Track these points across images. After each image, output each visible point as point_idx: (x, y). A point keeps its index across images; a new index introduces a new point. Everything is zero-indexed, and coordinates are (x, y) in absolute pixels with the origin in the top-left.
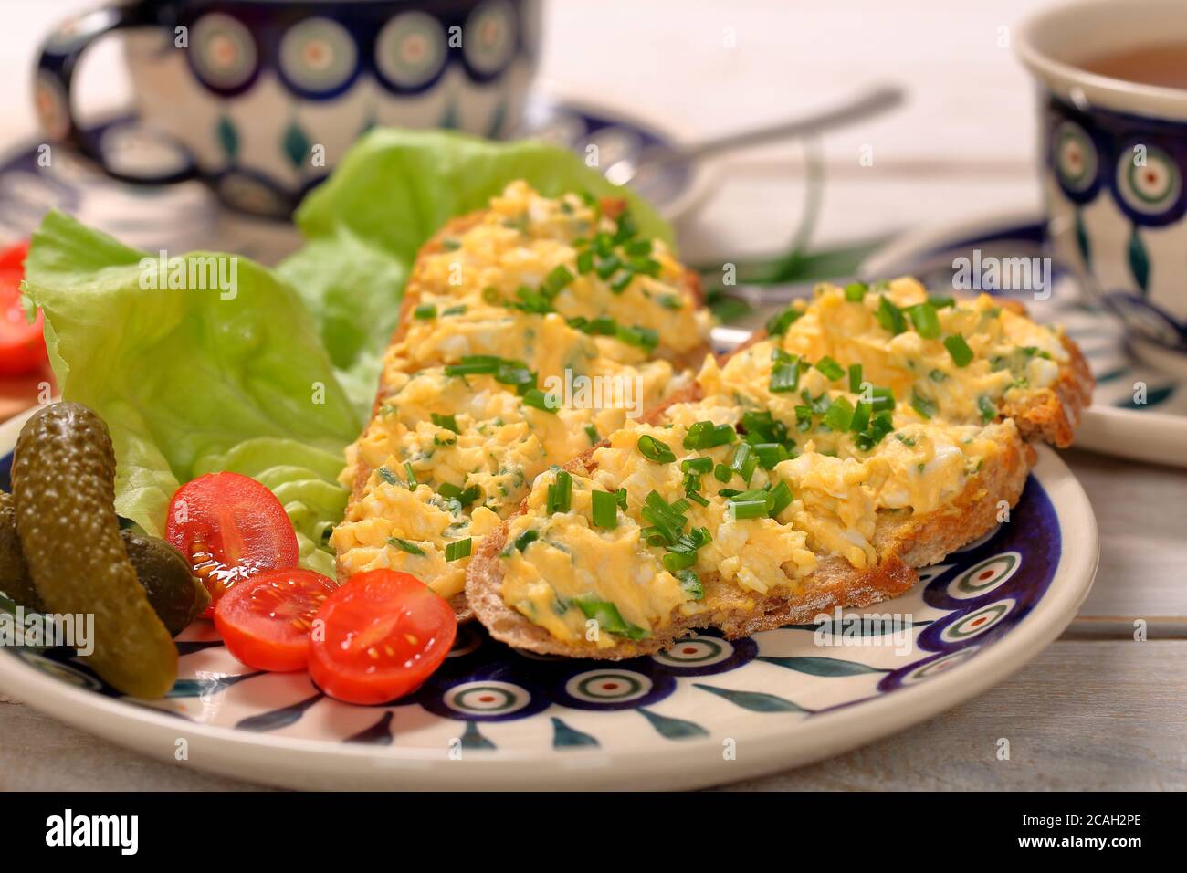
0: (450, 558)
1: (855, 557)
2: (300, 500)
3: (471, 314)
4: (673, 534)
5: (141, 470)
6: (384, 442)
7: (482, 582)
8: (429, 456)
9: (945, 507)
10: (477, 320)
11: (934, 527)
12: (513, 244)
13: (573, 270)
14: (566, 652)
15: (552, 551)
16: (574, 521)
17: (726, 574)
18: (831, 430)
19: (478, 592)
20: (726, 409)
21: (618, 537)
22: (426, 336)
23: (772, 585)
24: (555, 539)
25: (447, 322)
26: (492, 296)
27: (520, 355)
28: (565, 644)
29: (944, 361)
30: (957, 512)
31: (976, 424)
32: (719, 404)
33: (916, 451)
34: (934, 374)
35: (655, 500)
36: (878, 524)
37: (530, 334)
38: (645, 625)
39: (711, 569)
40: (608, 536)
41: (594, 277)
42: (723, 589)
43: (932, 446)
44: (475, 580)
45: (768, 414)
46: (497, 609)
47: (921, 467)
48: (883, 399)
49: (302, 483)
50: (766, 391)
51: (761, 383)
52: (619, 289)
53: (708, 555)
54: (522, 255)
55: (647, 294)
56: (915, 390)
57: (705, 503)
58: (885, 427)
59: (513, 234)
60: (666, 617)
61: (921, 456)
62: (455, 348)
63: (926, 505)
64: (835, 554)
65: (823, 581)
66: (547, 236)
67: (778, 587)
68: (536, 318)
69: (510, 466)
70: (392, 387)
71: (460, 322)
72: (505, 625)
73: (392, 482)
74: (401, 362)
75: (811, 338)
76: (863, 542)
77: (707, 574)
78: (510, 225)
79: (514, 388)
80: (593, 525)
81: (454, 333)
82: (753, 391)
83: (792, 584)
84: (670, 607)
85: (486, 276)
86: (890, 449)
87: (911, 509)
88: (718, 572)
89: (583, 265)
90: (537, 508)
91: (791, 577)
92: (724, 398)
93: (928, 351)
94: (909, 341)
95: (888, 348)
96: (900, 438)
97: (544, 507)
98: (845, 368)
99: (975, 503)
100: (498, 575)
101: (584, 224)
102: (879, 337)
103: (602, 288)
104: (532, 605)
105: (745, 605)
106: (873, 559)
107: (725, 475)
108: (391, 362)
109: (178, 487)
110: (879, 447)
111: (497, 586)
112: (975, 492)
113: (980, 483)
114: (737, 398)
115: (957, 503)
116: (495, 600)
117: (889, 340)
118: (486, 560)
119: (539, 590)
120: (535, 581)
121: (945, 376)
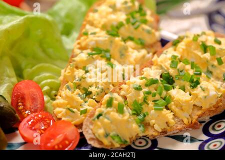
0: (81, 114)
1: (186, 121)
2: (48, 85)
3: (97, 35)
4: (139, 112)
5: (8, 78)
6: (70, 74)
7: (88, 126)
8: (80, 80)
9: (211, 107)
10: (98, 37)
11: (207, 112)
12: (111, 13)
13: (124, 22)
14: (107, 148)
15: (106, 120)
16: (113, 111)
17: (151, 124)
18: (184, 81)
19: (86, 129)
20: (158, 71)
21: (124, 116)
22: (85, 40)
23: (163, 128)
24: (107, 116)
25: (91, 37)
26: (104, 27)
27: (109, 48)
28: (106, 146)
29: (216, 63)
30: (214, 109)
31: (222, 82)
32: (157, 69)
33: (205, 93)
34: (213, 66)
35: (135, 102)
36: (193, 109)
37: (111, 42)
38: (128, 140)
39: (148, 122)
40: (121, 115)
41: (130, 24)
42: (150, 128)
43: (209, 92)
44: (86, 125)
45: (169, 73)
46: (90, 134)
47: (206, 97)
48: (199, 73)
49: (49, 81)
50: (169, 66)
51: (168, 63)
52: (136, 28)
53: (147, 118)
54: (113, 17)
55: (143, 29)
56: (208, 68)
57: (148, 104)
58: (198, 83)
59: (111, 10)
60: (134, 137)
61: (206, 94)
62: (92, 44)
63: (206, 106)
64: (180, 119)
65: (177, 127)
66: (120, 10)
67: (164, 129)
68: (113, 38)
69: (100, 87)
70: (75, 54)
71: (94, 37)
72: (92, 139)
73: (69, 89)
74: (78, 46)
75: (183, 49)
76: (188, 117)
77: (147, 123)
78: (110, 7)
79: (105, 58)
80: (117, 111)
81: (92, 40)
82: (165, 66)
83: (168, 128)
84: (136, 134)
85: (103, 21)
86: (198, 91)
87: (202, 107)
88: (149, 123)
89: (128, 21)
90: (104, 105)
91: (168, 126)
92: (158, 67)
93: (212, 59)
94: (207, 55)
95: (202, 57)
96: (201, 87)
97: (105, 105)
98: (190, 62)
99: (218, 106)
100: (92, 123)
101: (130, 7)
102: (200, 51)
103: (132, 28)
104: (99, 135)
105: (155, 134)
106: (190, 122)
107: (154, 95)
108: (75, 46)
109: (17, 83)
110: (195, 89)
111: (91, 127)
112: (219, 103)
113: (221, 101)
114: (161, 67)
115: (214, 106)
116: (90, 132)
117: (202, 54)
118: (89, 119)
119: (101, 131)
120: (100, 128)
121: (215, 67)
